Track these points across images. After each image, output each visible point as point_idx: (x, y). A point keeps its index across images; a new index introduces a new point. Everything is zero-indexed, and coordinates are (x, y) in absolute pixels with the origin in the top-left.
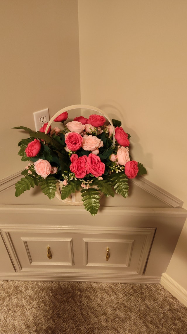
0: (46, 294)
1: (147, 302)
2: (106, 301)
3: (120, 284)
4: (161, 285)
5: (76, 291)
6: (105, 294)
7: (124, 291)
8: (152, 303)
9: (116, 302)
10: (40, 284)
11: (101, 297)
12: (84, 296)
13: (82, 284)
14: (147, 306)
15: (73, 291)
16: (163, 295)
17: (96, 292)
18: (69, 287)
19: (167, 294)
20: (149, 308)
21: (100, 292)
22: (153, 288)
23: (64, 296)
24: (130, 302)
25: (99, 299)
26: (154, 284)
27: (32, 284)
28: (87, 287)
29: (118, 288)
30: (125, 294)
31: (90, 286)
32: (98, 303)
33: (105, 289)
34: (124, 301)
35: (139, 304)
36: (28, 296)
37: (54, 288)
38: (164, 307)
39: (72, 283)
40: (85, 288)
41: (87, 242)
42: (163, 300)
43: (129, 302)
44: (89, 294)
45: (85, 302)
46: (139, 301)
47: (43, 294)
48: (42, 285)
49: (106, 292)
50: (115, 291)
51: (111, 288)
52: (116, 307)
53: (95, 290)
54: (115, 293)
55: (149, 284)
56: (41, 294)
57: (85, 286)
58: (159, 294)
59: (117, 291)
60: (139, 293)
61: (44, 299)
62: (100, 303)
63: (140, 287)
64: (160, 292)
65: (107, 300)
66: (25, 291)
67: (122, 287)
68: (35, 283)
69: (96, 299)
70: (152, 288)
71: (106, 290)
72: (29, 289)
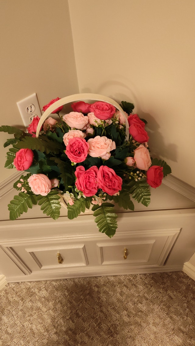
0: (61, 293)
1: (169, 293)
2: (126, 295)
3: (139, 275)
4: (183, 272)
5: (93, 287)
6: (125, 287)
7: (144, 283)
8: (175, 293)
9: (137, 295)
10: (54, 283)
11: (120, 291)
12: (102, 292)
13: (98, 279)
14: (170, 297)
15: (90, 287)
16: (186, 283)
17: (115, 286)
18: (85, 284)
19: (190, 281)
20: (172, 298)
21: (119, 286)
22: (175, 277)
23: (81, 294)
24: (152, 294)
25: (118, 294)
26: (175, 272)
27: (45, 284)
28: (105, 282)
29: (138, 280)
30: (146, 285)
31: (107, 281)
32: (118, 298)
33: (123, 283)
34: (144, 293)
35: (161, 295)
36: (43, 297)
37: (70, 286)
38: (188, 296)
39: (87, 279)
40: (102, 283)
41: (102, 247)
42: (186, 288)
43: (151, 294)
44: (107, 290)
45: (104, 298)
46: (160, 293)
47: (58, 294)
48: (56, 284)
49: (125, 285)
50: (135, 284)
51: (129, 280)
52: (137, 301)
53: (113, 285)
54: (135, 285)
55: (170, 272)
56: (56, 294)
57: (102, 281)
58: (181, 282)
59: (137, 283)
60: (161, 283)
61: (60, 299)
62: (119, 298)
63: (160, 276)
64: (182, 280)
65: (127, 293)
66: (38, 292)
67: (142, 278)
68: (48, 282)
69: (115, 294)
70: (174, 276)
71: (125, 283)
72: (43, 289)
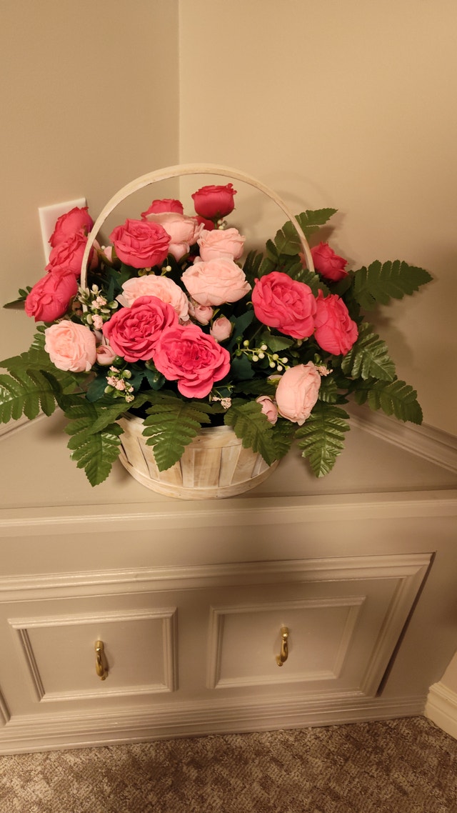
0: (91, 788)
1: (396, 776)
2: (278, 787)
3: (310, 729)
4: (426, 719)
5: (185, 768)
6: (273, 765)
7: (327, 751)
8: (412, 777)
9: (308, 785)
10: (71, 759)
11: (260, 776)
12: (209, 780)
13: (199, 745)
14: (400, 789)
15: (176, 768)
16: (438, 747)
17: (246, 763)
18: (162, 759)
19: (447, 742)
20: (405, 793)
21: (257, 761)
22: (407, 731)
23: (149, 788)
24: (350, 782)
25: (255, 784)
26: (406, 718)
27: (45, 760)
28: (217, 752)
29: (308, 743)
30: (331, 757)
31: (225, 747)
32: (255, 796)
33: (268, 752)
34: (329, 779)
35: (375, 784)
36: (34, 803)
37: (116, 766)
38: (446, 785)
39: (168, 744)
40: (210, 755)
42: (440, 762)
43: (346, 783)
44: (225, 773)
45: (215, 798)
46: (372, 776)
47: (82, 792)
48: (78, 760)
49: (274, 760)
50: (301, 754)
51: (285, 743)
52: (312, 803)
53: (240, 759)
54: (301, 758)
55: (394, 720)
56: (75, 792)
57: (208, 748)
58: (424, 746)
59: (306, 751)
60: (370, 750)
61: (87, 805)
62: (260, 795)
63: (368, 732)
64: (427, 739)
65: (279, 783)
66: (23, 787)
67: (319, 737)
68: (53, 757)
69: (247, 786)
70: (405, 730)
71: (274, 753)
72: (36, 779)
